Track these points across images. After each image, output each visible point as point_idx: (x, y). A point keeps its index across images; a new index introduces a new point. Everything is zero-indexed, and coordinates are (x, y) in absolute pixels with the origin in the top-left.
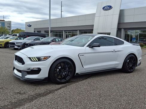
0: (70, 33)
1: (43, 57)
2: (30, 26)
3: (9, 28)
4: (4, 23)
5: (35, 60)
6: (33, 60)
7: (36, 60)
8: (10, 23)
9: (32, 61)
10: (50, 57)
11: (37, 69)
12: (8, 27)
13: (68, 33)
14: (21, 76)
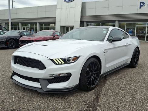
1: (72, 58)
5: (60, 63)
6: (58, 63)
7: (62, 63)
9: (56, 64)
10: (80, 56)
11: (66, 75)
14: (40, 86)
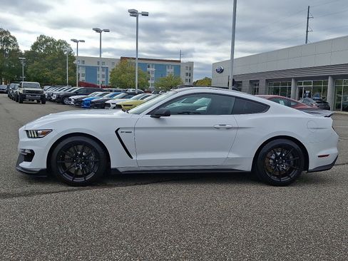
0: (310, 83)
1: (41, 131)
2: (221, 71)
3: (188, 78)
4: (180, 66)
6: (31, 136)
7: (34, 136)
8: (190, 66)
9: (29, 137)
10: (52, 130)
12: (187, 74)
13: (305, 83)
